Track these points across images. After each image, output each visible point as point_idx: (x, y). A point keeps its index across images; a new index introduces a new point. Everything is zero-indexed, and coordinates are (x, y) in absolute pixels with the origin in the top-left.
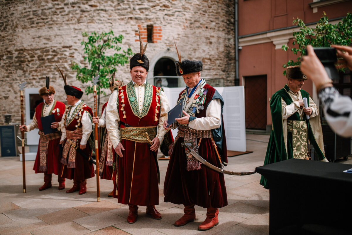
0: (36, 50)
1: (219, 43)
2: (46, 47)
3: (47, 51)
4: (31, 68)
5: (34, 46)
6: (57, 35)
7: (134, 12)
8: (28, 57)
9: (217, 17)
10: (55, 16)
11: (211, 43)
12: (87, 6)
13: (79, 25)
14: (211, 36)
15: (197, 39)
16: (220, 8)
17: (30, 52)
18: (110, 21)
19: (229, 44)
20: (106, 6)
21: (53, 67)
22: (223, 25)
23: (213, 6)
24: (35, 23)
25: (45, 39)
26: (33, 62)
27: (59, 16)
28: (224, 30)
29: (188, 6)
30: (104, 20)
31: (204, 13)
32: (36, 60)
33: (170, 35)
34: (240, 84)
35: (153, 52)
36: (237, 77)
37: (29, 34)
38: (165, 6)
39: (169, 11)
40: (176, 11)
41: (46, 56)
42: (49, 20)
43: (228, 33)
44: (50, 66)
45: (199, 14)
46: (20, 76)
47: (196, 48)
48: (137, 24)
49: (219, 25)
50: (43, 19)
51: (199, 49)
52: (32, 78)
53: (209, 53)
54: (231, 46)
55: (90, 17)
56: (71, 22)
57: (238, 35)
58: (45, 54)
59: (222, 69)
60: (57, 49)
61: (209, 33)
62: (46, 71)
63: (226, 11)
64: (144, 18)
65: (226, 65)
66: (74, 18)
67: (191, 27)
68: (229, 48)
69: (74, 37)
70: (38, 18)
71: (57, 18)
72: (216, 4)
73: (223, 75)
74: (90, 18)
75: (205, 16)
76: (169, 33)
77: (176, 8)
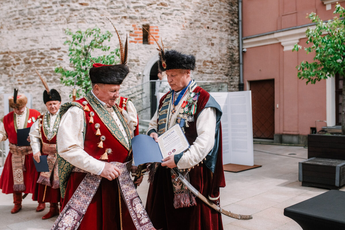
0: (22, 52)
1: (222, 45)
2: (33, 50)
3: (34, 54)
4: (17, 72)
5: (20, 48)
6: (45, 36)
7: (128, 11)
8: (14, 60)
9: (219, 16)
10: (43, 16)
11: (213, 44)
12: (77, 4)
13: (68, 25)
14: (213, 37)
15: (198, 40)
16: (223, 7)
17: (16, 55)
18: (102, 21)
19: (232, 46)
20: (98, 4)
21: (40, 71)
22: (226, 25)
23: (214, 5)
24: (21, 23)
25: (31, 40)
26: (18, 66)
27: (47, 15)
28: (227, 31)
29: (188, 4)
30: (95, 20)
31: (205, 12)
32: (22, 63)
33: (167, 36)
34: (245, 88)
35: (149, 54)
36: (242, 82)
37: (15, 35)
38: (162, 4)
39: (167, 9)
40: (174, 10)
41: (32, 59)
42: (36, 20)
43: (231, 34)
44: (37, 70)
45: (199, 13)
46: (5, 81)
47: (196, 50)
48: (132, 24)
49: (222, 25)
50: (30, 19)
51: (200, 51)
52: (17, 82)
53: (210, 55)
54: (234, 48)
55: (80, 16)
56: (59, 22)
57: (242, 37)
58: (32, 56)
59: (224, 73)
60: (45, 51)
61: (210, 34)
62: (33, 75)
63: (229, 10)
64: (139, 17)
65: (229, 68)
66: (63, 18)
67: (191, 27)
68: (232, 50)
69: (63, 38)
70: (24, 18)
71: (44, 18)
72: (218, 3)
73: (226, 79)
74: (80, 18)
75: (205, 15)
76: (167, 33)
77: (174, 6)
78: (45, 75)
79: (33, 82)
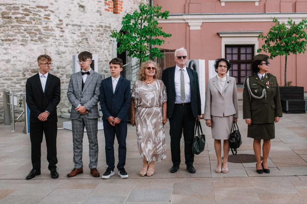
2: (16, 4)
3: (16, 8)
21: (23, 28)
44: (19, 26)
60: (30, 8)
62: (13, 32)
78: (29, 33)
79: (14, 40)
